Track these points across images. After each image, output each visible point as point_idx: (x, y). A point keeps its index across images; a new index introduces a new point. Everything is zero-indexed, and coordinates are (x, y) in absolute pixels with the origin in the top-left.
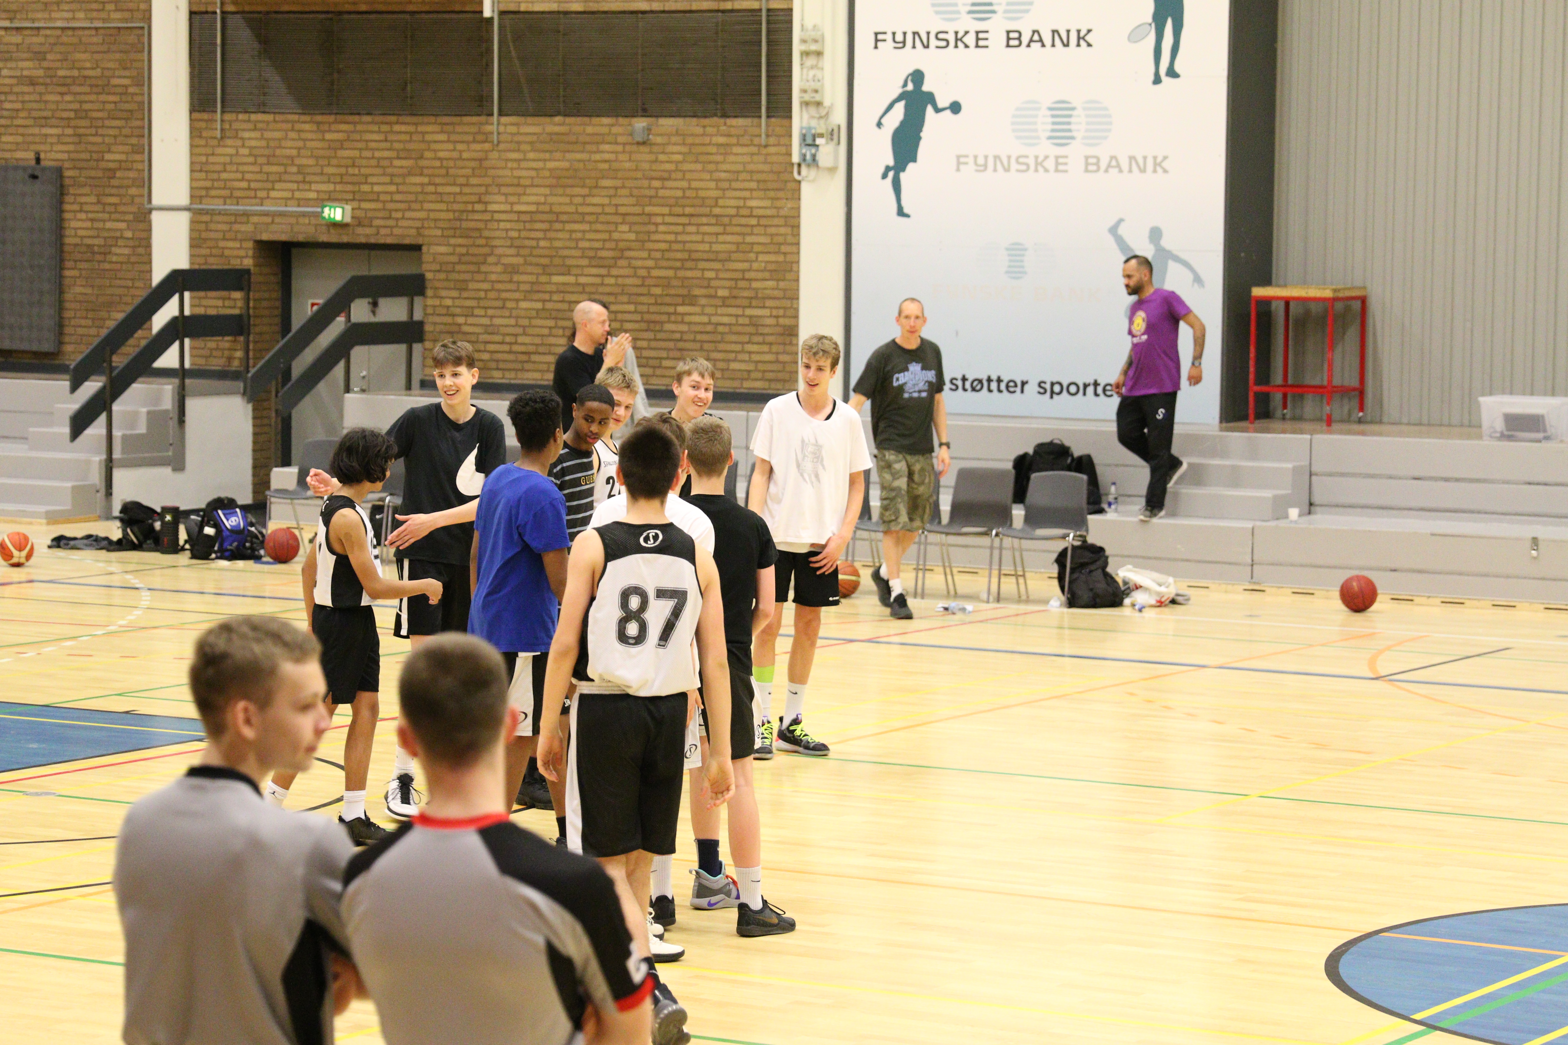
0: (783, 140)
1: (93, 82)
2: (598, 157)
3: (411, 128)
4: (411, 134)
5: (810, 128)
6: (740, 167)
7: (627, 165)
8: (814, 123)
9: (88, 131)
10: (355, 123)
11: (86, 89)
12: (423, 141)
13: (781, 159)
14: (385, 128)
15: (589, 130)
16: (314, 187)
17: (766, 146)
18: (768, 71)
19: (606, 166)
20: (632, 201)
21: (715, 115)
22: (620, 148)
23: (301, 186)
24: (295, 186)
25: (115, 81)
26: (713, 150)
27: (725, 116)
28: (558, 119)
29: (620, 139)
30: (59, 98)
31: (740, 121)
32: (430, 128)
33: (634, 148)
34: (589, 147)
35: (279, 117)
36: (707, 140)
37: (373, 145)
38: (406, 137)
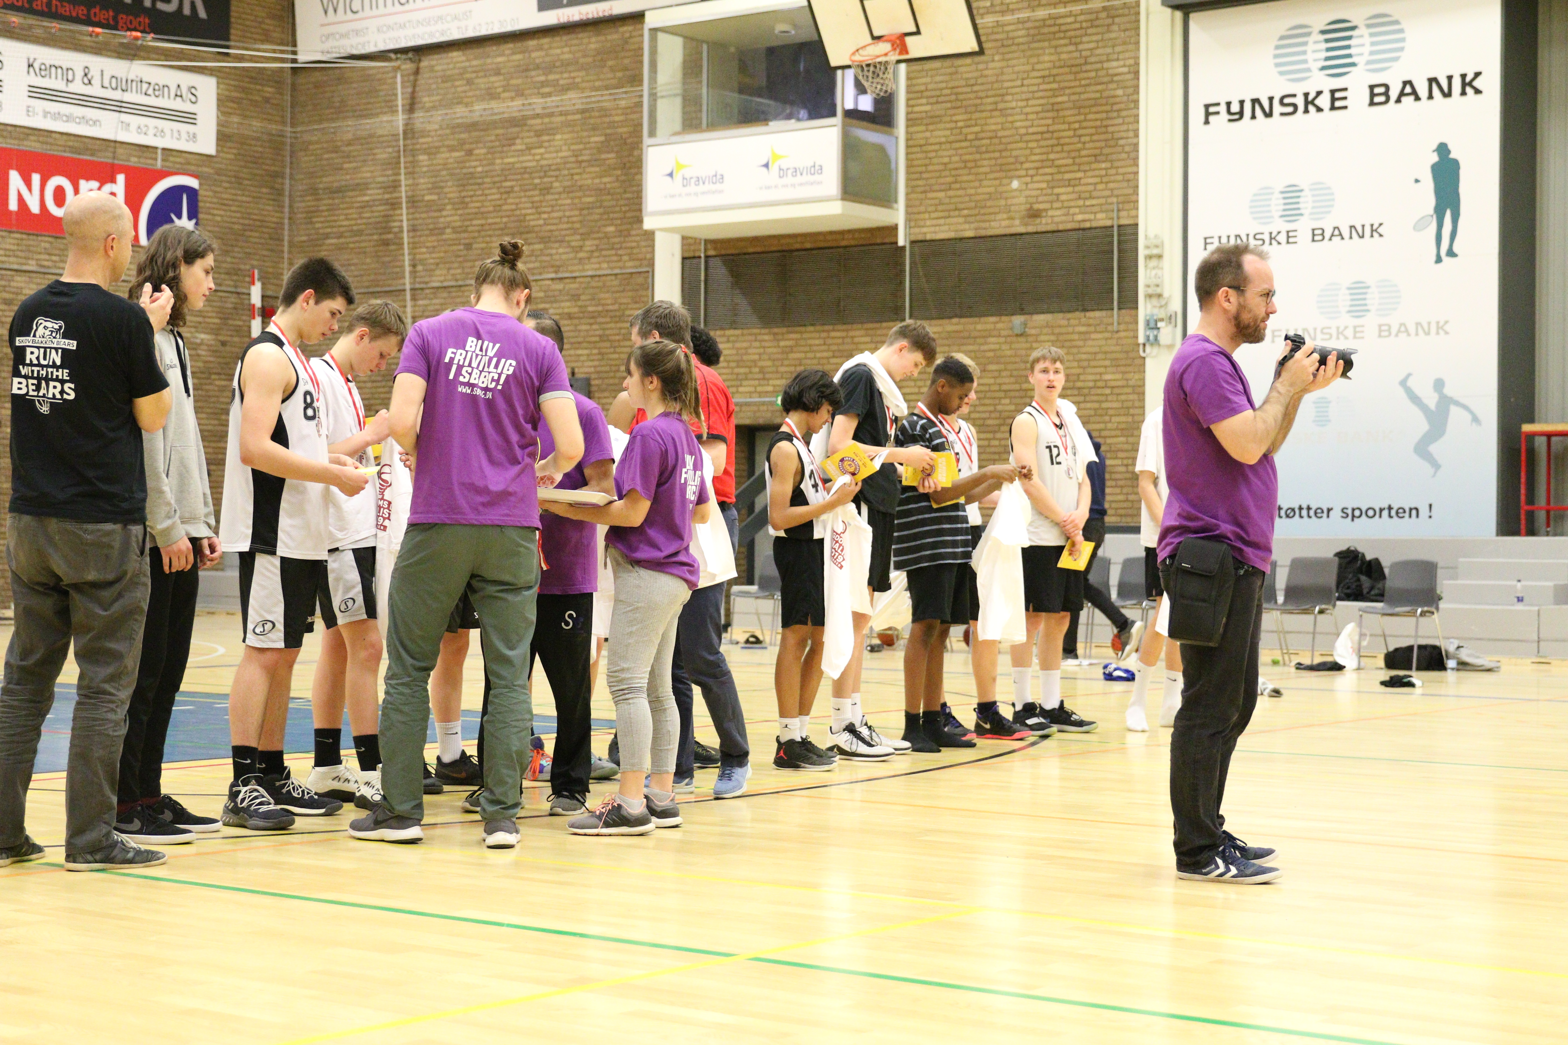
0: (1131, 327)
1: (612, 314)
2: (985, 347)
3: (844, 334)
4: (843, 338)
5: (1153, 315)
6: (1097, 349)
7: (1008, 353)
8: (1156, 311)
9: (608, 351)
10: (801, 333)
11: (608, 320)
12: (853, 343)
13: (1130, 341)
14: (824, 335)
15: (979, 327)
16: (771, 382)
17: (1117, 332)
18: (1119, 274)
19: (991, 354)
20: (1012, 380)
21: (1077, 310)
22: (1003, 340)
23: (762, 382)
24: (756, 382)
25: (628, 312)
26: (1076, 337)
27: (1085, 310)
28: (955, 320)
29: (1003, 333)
30: (588, 327)
31: (1097, 314)
32: (857, 333)
33: (1014, 339)
34: (978, 340)
35: (745, 331)
36: (1070, 329)
37: (815, 348)
38: (840, 341)
